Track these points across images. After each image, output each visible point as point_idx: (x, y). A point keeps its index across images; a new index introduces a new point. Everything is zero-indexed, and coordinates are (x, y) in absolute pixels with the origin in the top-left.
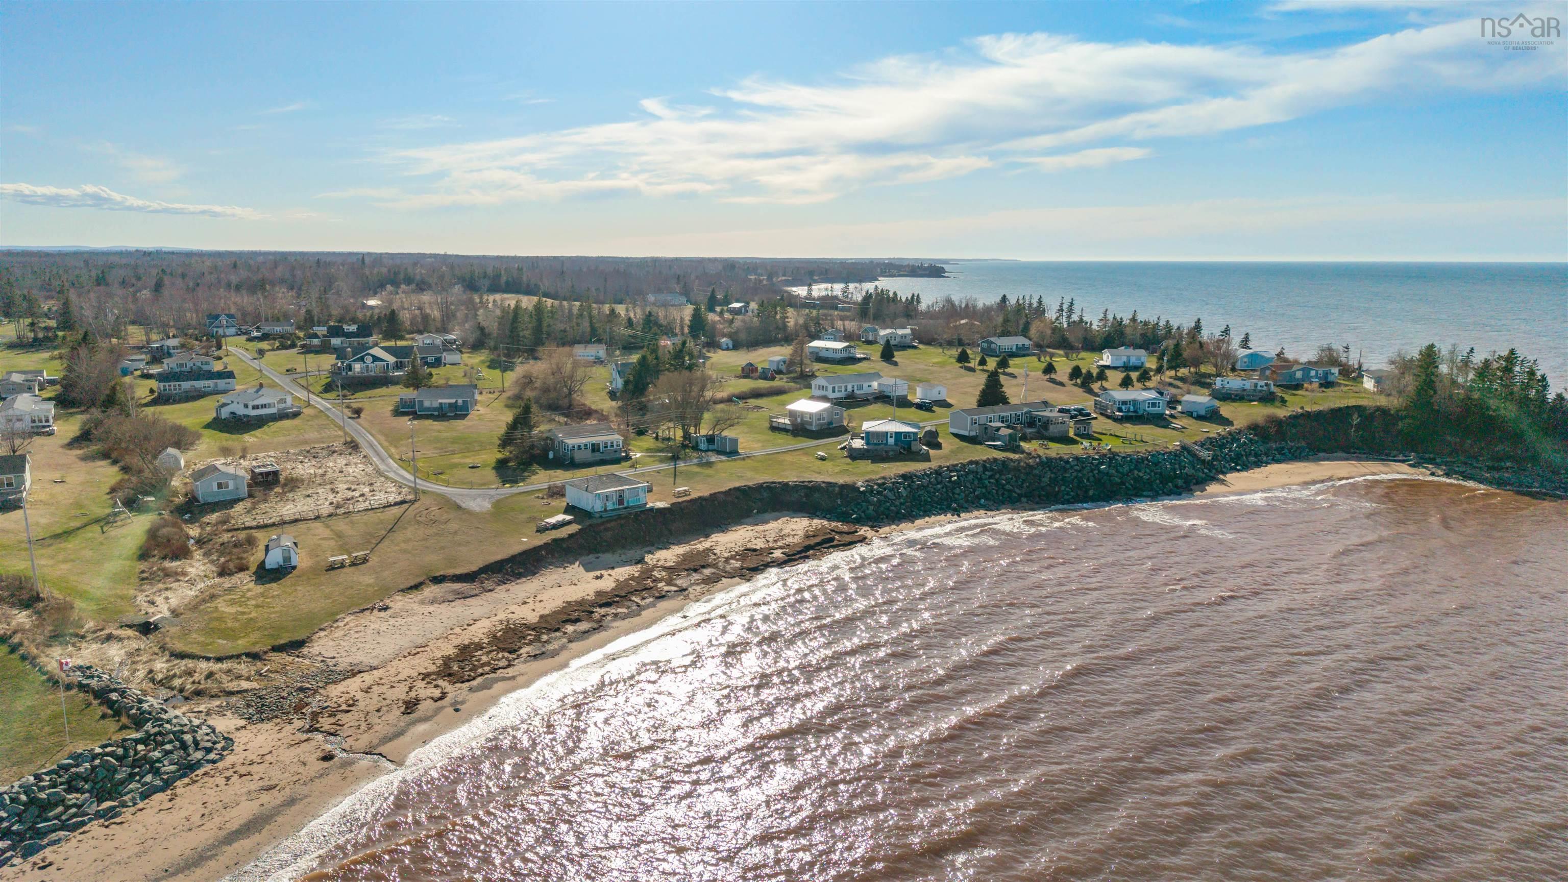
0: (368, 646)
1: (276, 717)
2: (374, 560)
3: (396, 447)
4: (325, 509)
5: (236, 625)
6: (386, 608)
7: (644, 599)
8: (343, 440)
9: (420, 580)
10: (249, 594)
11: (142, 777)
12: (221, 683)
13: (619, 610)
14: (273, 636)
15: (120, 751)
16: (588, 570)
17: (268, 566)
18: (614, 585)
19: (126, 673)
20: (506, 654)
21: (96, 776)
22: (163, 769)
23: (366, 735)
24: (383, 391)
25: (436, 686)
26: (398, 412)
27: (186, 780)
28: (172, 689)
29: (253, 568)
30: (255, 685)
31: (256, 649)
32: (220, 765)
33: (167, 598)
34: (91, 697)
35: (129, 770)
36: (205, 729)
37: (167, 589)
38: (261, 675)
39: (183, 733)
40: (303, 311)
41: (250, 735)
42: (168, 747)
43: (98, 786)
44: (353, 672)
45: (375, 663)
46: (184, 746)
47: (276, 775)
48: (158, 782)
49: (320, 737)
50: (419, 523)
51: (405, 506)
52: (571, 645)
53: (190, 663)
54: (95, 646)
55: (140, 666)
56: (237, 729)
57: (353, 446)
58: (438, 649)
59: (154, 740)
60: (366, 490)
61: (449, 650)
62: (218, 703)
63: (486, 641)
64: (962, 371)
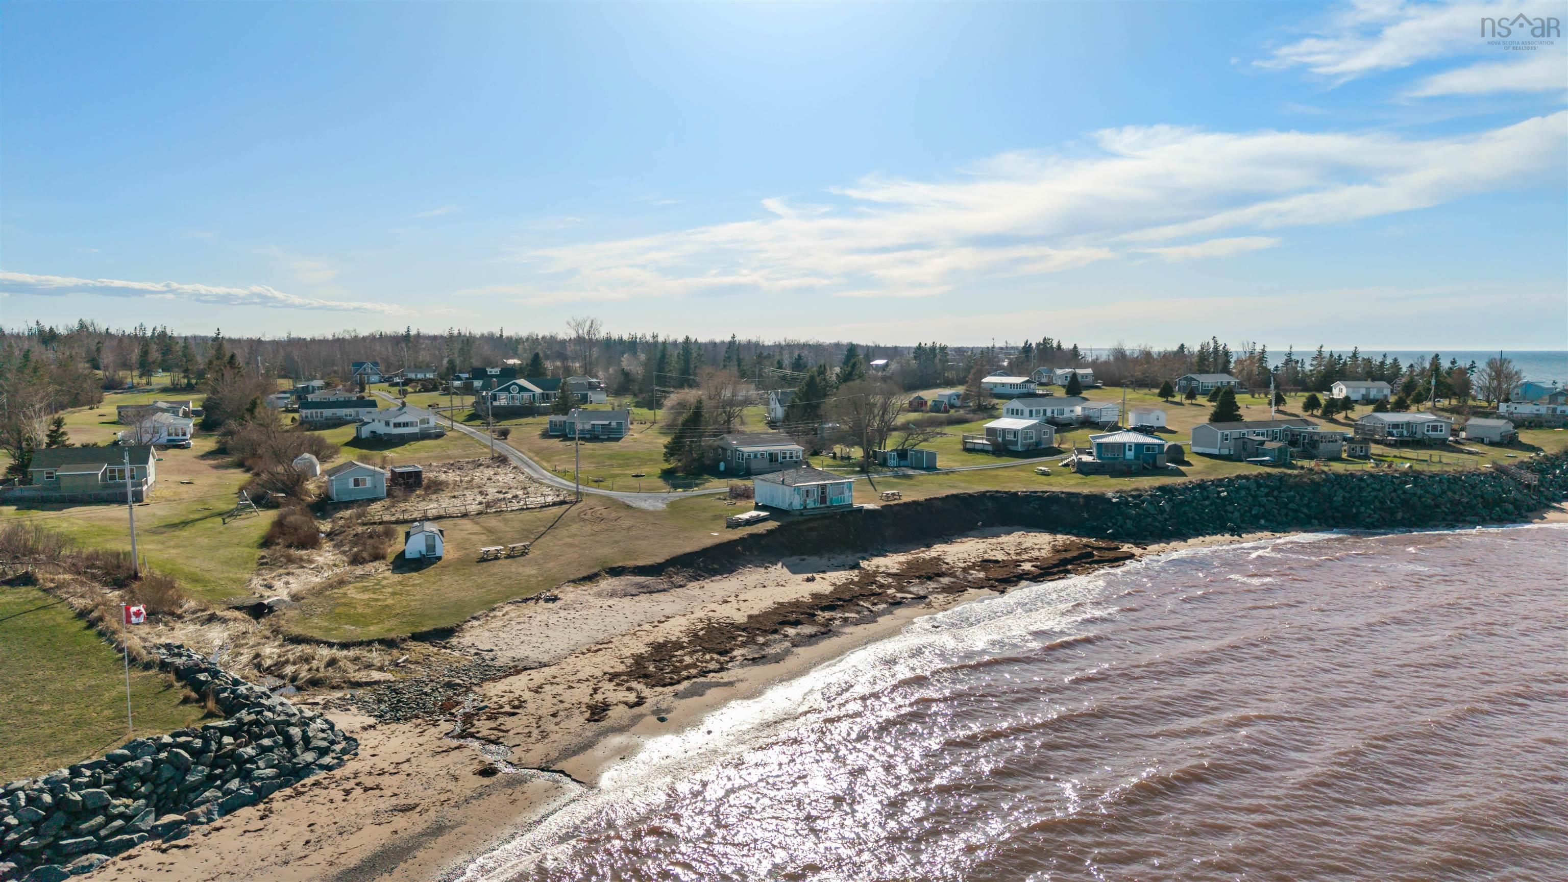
0: (534, 639)
1: (417, 717)
2: (534, 553)
3: (548, 461)
4: (474, 508)
5: (368, 611)
6: (555, 599)
7: (875, 604)
8: (490, 456)
9: (596, 570)
10: (384, 582)
11: (225, 782)
12: (345, 671)
13: (847, 615)
14: (413, 623)
15: (198, 743)
16: (794, 572)
17: (408, 556)
18: (831, 588)
19: (226, 658)
20: (715, 656)
21: (158, 776)
22: (257, 773)
23: (539, 746)
24: (530, 420)
25: (629, 689)
26: (546, 435)
27: (288, 791)
28: (282, 677)
29: (391, 558)
30: (389, 676)
31: (393, 635)
32: (338, 773)
33: (287, 583)
34: (172, 677)
35: (207, 770)
36: (319, 724)
37: (288, 574)
38: (397, 665)
39: (290, 724)
40: (445, 361)
41: (381, 737)
42: (266, 742)
43: (161, 790)
44: (516, 669)
45: (545, 658)
46: (289, 742)
47: (415, 792)
48: (247, 791)
49: (476, 744)
50: (584, 520)
51: (566, 507)
52: (795, 650)
53: (308, 649)
54: (191, 628)
55: (244, 651)
56: (364, 729)
57: (502, 460)
58: (626, 646)
59: (248, 732)
60: (520, 493)
61: (640, 647)
62: (340, 694)
63: (686, 640)
64: (1168, 405)
